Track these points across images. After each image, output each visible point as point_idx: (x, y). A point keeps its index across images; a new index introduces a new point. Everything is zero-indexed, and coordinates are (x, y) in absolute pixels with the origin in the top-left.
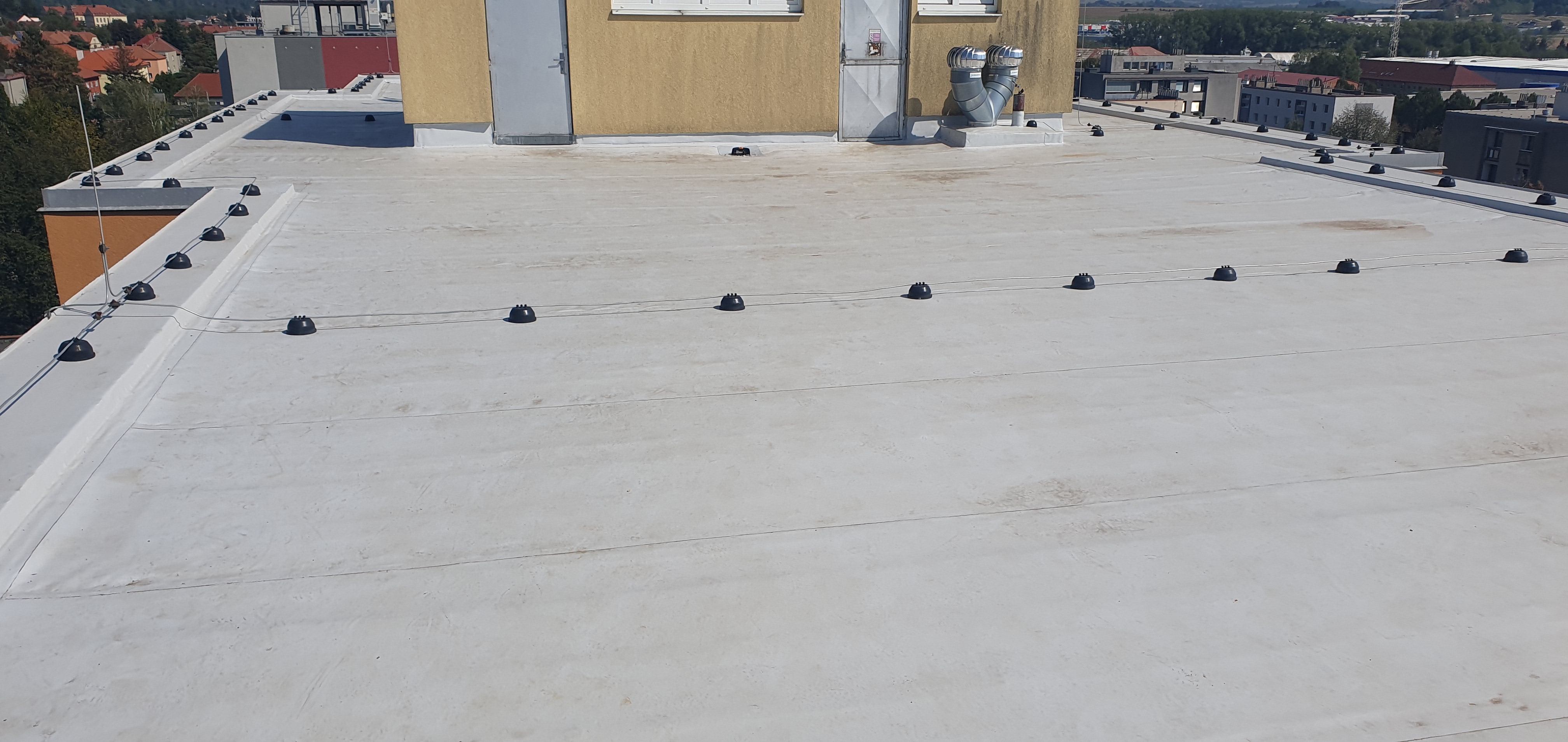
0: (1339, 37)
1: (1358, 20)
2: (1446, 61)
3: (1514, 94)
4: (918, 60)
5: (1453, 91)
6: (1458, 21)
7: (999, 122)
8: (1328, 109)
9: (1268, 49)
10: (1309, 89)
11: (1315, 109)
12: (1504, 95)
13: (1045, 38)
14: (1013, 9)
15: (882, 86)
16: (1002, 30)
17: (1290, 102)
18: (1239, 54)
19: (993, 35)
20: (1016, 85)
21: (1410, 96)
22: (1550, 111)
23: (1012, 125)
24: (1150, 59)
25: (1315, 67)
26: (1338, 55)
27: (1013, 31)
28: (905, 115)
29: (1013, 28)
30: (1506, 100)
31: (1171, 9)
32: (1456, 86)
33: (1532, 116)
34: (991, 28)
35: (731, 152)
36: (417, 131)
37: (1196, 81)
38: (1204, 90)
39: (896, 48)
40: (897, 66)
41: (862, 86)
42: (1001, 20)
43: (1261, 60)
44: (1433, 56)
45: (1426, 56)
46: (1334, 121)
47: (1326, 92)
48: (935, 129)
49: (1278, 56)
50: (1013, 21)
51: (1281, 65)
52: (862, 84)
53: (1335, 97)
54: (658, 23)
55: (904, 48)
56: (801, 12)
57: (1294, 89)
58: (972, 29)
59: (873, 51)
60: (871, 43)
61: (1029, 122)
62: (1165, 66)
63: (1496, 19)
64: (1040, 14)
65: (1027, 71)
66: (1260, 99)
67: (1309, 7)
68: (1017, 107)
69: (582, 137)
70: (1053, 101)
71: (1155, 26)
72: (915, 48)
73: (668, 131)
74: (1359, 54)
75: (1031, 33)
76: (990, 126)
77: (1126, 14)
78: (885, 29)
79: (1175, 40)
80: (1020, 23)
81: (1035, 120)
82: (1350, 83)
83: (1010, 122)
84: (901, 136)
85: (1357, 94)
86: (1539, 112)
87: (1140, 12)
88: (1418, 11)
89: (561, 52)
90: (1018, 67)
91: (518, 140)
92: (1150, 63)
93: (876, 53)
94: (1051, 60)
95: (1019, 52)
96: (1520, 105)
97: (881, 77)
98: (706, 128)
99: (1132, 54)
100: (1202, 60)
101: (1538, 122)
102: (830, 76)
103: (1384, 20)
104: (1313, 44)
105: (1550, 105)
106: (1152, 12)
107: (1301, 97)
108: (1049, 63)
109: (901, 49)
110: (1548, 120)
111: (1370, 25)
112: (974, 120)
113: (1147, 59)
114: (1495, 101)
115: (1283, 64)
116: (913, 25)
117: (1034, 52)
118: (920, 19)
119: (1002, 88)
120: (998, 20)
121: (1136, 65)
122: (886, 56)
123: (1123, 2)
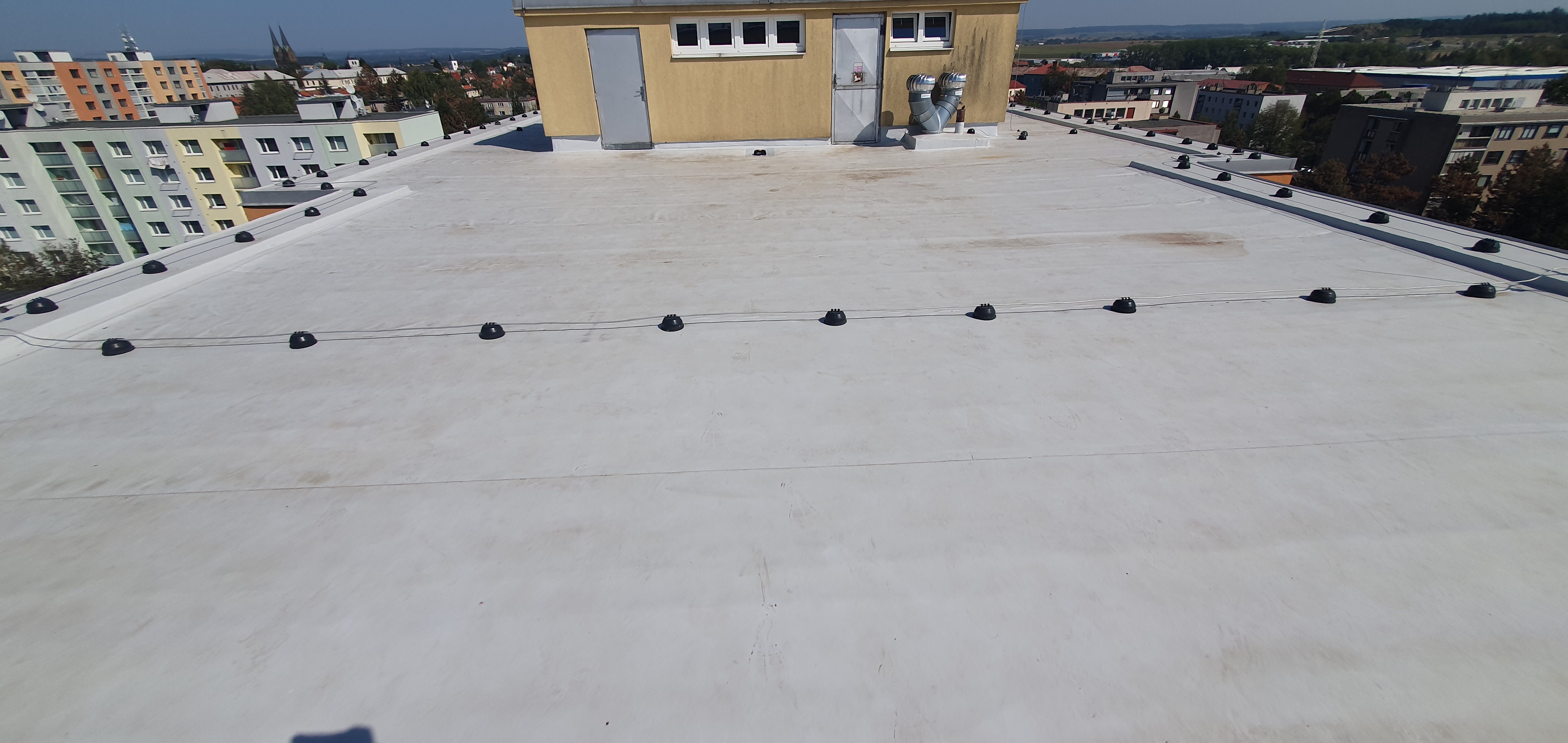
0: (1275, 55)
1: (1291, 44)
2: (1348, 70)
3: (1394, 93)
4: (889, 85)
5: (1351, 90)
6: (1363, 43)
7: (945, 130)
8: (1258, 104)
9: (1225, 65)
10: (1246, 91)
11: (1248, 104)
12: (1387, 93)
13: (987, 66)
14: (963, 44)
15: (864, 104)
16: (954, 61)
17: (1231, 100)
18: (1204, 69)
19: (947, 65)
20: (960, 103)
21: (1318, 94)
22: (1419, 104)
23: (955, 133)
24: (1139, 74)
25: (1254, 77)
26: (1272, 67)
27: (962, 61)
28: (879, 125)
29: (962, 59)
30: (1389, 96)
31: (1162, 41)
32: (1353, 87)
33: (1405, 108)
34: (946, 59)
35: (753, 153)
36: (553, 141)
37: (1168, 87)
38: (1173, 93)
39: (874, 77)
40: (875, 90)
41: (849, 105)
42: (953, 53)
43: (1217, 73)
44: (1341, 67)
45: (1336, 67)
46: (1260, 112)
47: (1258, 93)
48: (901, 135)
49: (1230, 70)
50: (962, 53)
51: (1231, 75)
52: (848, 103)
53: (1264, 96)
54: (704, 63)
55: (880, 77)
56: (805, 52)
57: (1235, 91)
58: (930, 61)
59: (856, 79)
60: (855, 73)
61: (969, 130)
62: (1149, 78)
63: (1392, 41)
64: (984, 47)
65: (972, 91)
66: (1211, 98)
67: (1257, 36)
68: (960, 119)
69: (658, 144)
70: (991, 114)
71: (1149, 53)
72: (887, 76)
73: (714, 139)
74: (1287, 67)
75: (976, 62)
76: (937, 133)
77: (1131, 45)
78: (866, 63)
79: (1162, 61)
80: (969, 55)
81: (974, 128)
82: (1276, 86)
83: (953, 130)
84: (877, 140)
85: (1280, 93)
86: (1410, 105)
87: (1141, 44)
88: (1335, 36)
89: (642, 86)
90: (962, 89)
91: (617, 147)
92: (1139, 76)
93: (859, 81)
94: (991, 83)
95: (963, 77)
96: (1398, 100)
97: (863, 98)
98: (740, 136)
99: (1130, 71)
100: (1177, 74)
101: (1409, 111)
102: (825, 98)
103: (1310, 43)
104: (1256, 61)
105: (1420, 100)
106: (1149, 43)
107: (1239, 96)
108: (989, 85)
109: (878, 78)
110: (1416, 111)
111: (1298, 47)
112: (926, 129)
113: (1136, 74)
114: (1382, 97)
115: (1233, 74)
116: (886, 59)
117: (978, 76)
118: (891, 54)
119: (949, 106)
120: (951, 53)
121: (1129, 78)
122: (866, 82)
123: (1131, 38)
